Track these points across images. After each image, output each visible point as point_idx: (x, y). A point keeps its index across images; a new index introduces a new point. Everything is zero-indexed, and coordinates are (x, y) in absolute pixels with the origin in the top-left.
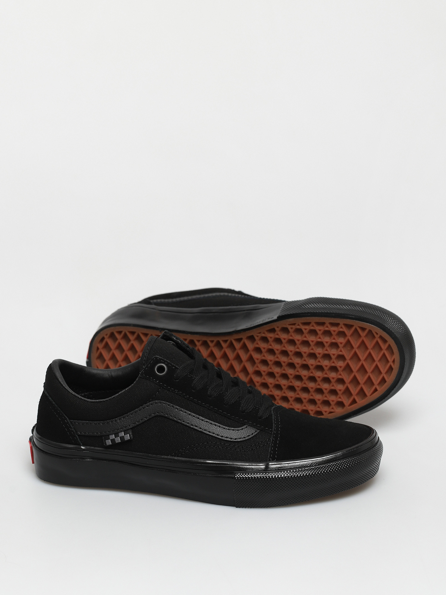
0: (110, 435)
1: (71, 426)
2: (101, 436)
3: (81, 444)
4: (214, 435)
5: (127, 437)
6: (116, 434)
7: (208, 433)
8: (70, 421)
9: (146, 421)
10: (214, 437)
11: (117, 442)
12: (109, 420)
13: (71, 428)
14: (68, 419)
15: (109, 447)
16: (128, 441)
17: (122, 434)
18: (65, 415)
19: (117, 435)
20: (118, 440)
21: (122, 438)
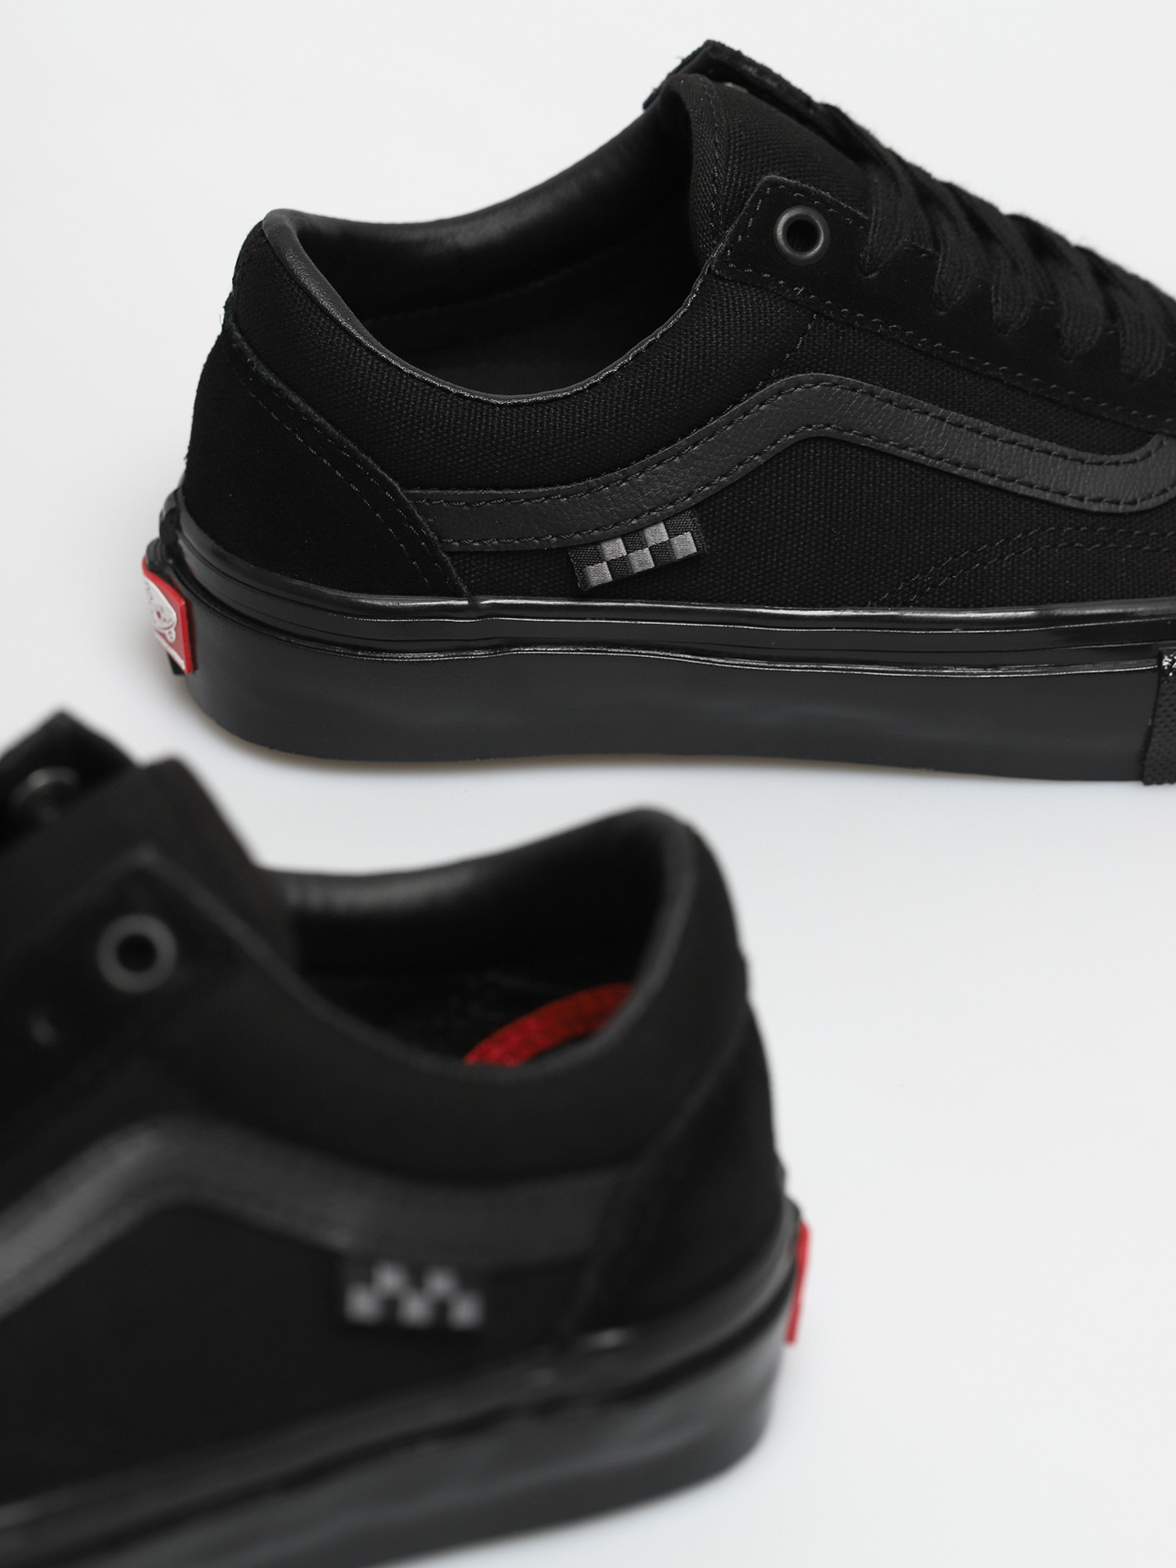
0: (606, 540)
1: (416, 519)
2: (562, 551)
3: (464, 588)
4: (1048, 496)
5: (686, 545)
6: (627, 534)
7: (1022, 490)
8: (408, 495)
9: (760, 467)
10: (1049, 503)
11: (638, 568)
12: (595, 476)
13: (418, 526)
14: (396, 485)
15: (603, 591)
16: (690, 559)
17: (658, 534)
18: (383, 469)
19: (634, 540)
20: (643, 560)
21: (657, 551)
